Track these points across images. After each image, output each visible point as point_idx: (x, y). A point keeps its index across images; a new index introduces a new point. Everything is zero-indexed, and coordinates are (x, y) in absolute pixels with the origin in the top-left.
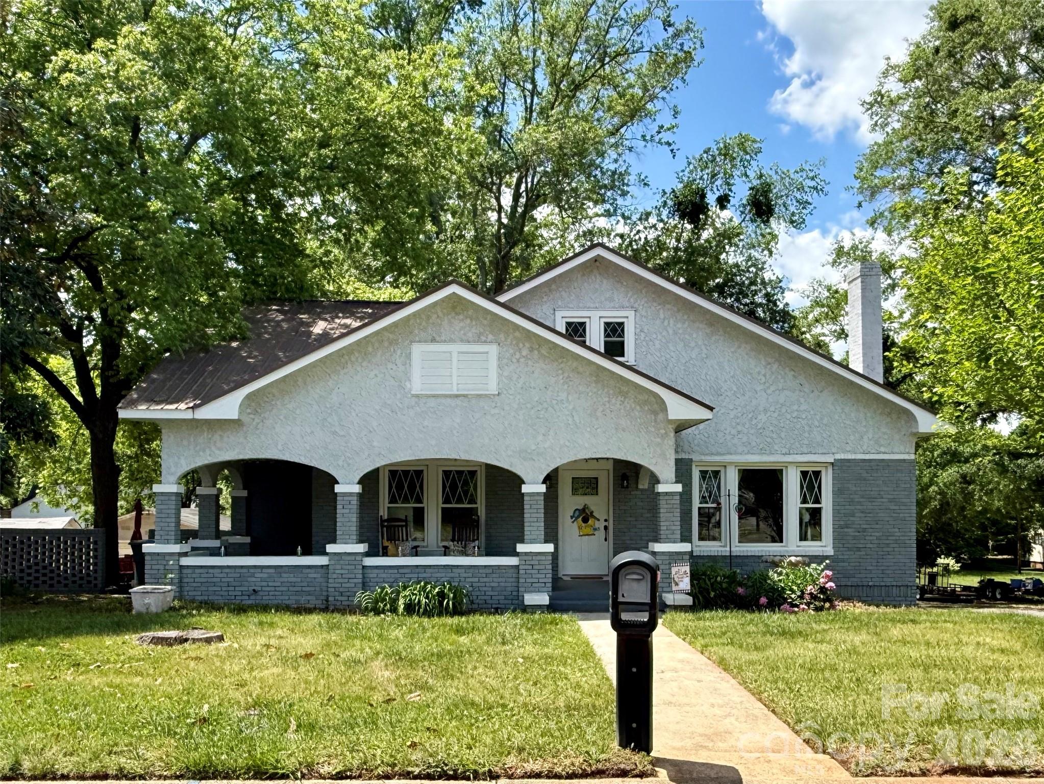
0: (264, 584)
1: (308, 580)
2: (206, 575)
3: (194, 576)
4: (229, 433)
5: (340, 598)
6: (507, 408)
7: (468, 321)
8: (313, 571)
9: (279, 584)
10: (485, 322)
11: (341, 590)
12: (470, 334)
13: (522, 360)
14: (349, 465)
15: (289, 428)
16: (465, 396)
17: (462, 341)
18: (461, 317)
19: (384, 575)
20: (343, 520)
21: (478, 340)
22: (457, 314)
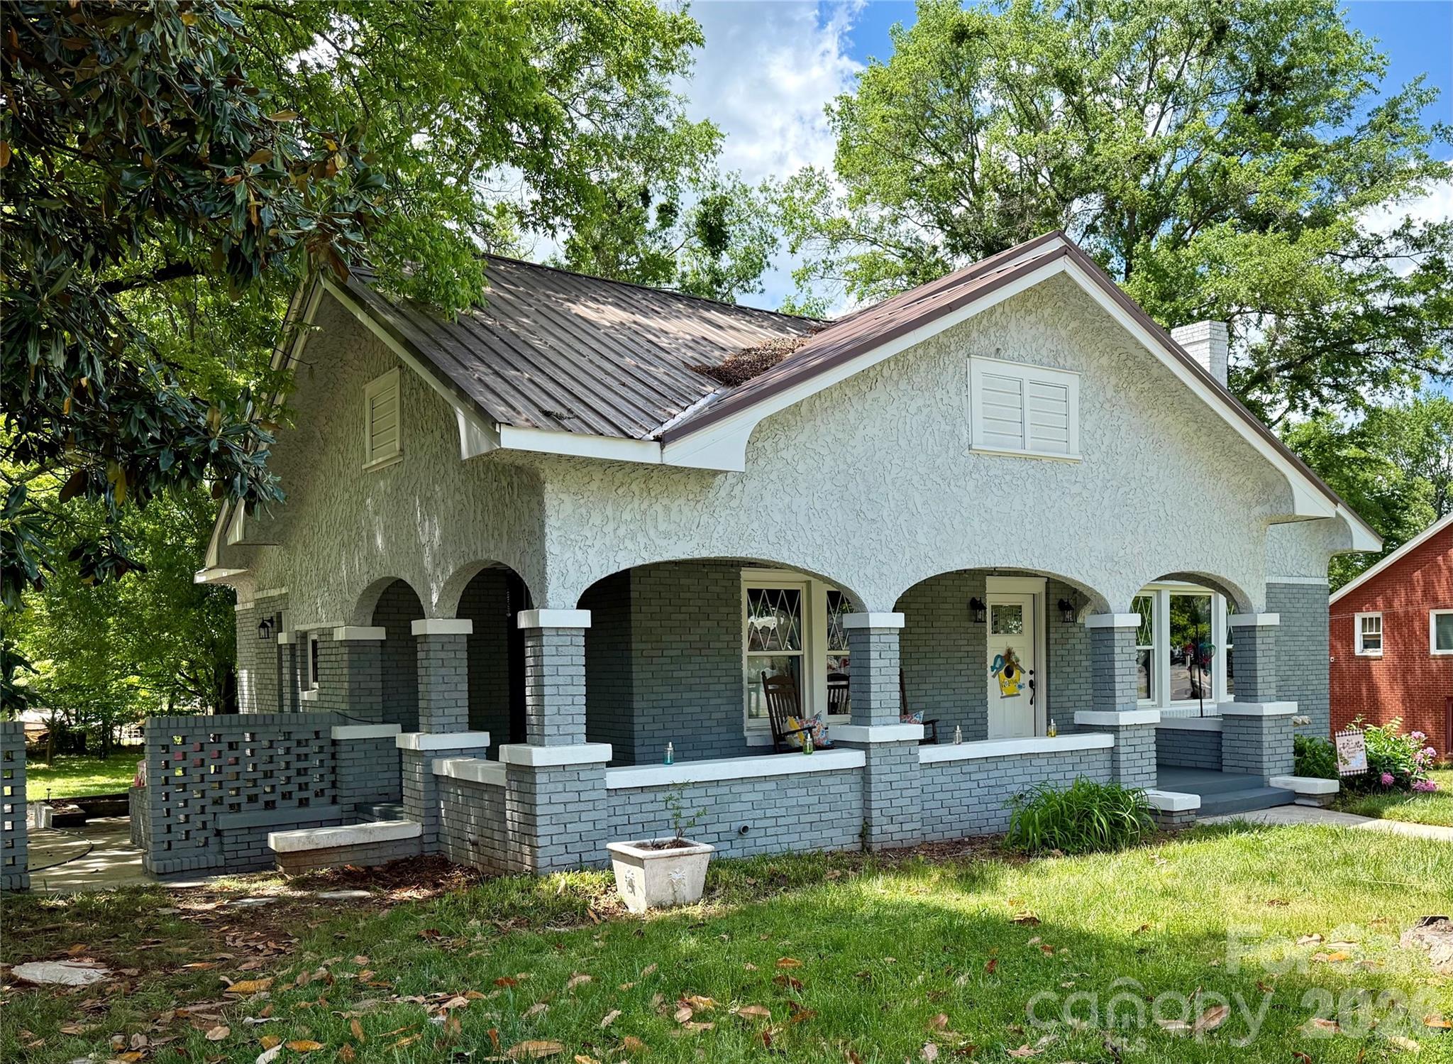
0: (759, 813)
1: (830, 798)
2: (650, 807)
3: (629, 809)
4: (682, 501)
5: (891, 828)
6: (1090, 486)
7: (1042, 327)
8: (837, 780)
9: (782, 812)
10: (1063, 333)
11: (892, 812)
12: (1044, 352)
13: (1107, 406)
14: (881, 575)
15: (787, 499)
16: (1038, 459)
17: (1034, 361)
18: (1032, 318)
19: (942, 779)
20: (880, 679)
21: (1055, 363)
22: (1029, 312)
